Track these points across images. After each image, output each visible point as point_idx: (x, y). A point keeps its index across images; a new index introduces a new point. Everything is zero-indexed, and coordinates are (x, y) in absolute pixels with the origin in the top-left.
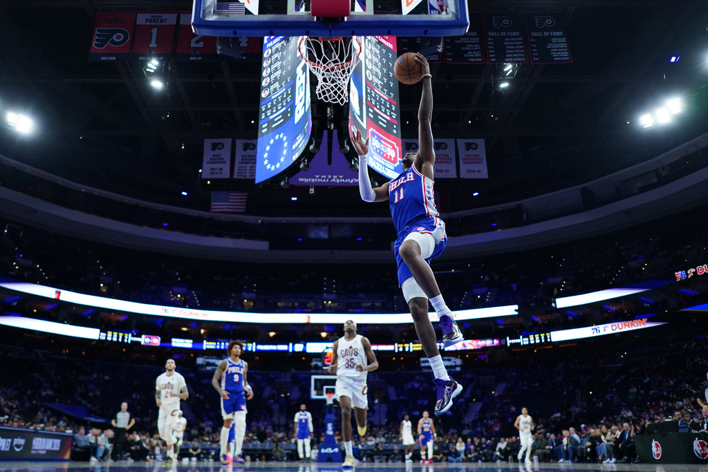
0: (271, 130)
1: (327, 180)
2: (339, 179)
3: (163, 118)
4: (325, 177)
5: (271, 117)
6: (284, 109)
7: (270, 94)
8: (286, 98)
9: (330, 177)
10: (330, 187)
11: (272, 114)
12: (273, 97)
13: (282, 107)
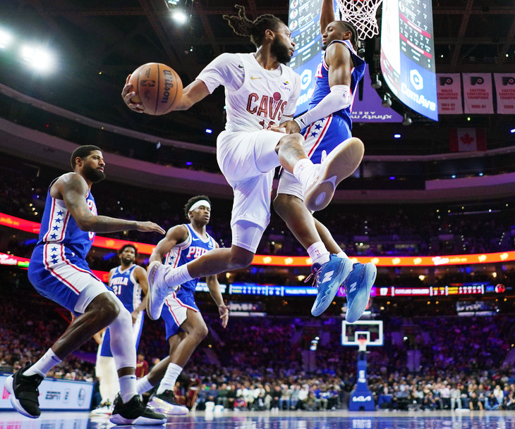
0: (299, 65)
1: (359, 117)
2: (371, 115)
3: (186, 52)
4: (356, 113)
5: (299, 51)
6: (313, 42)
7: (298, 27)
8: (315, 31)
9: (361, 113)
10: (361, 124)
11: (300, 47)
12: (301, 30)
13: (311, 40)
